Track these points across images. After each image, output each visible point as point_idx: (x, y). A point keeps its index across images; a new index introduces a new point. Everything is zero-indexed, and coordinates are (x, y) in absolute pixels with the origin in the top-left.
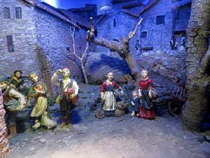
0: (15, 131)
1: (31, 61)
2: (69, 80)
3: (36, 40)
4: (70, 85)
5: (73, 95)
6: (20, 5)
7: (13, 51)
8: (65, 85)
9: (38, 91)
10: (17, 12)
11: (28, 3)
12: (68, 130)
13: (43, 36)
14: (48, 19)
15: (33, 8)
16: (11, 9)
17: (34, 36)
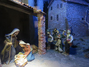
0: (50, 48)
1: (63, 24)
2: (69, 35)
3: (66, 16)
4: (69, 38)
5: (69, 42)
6: (62, 2)
7: (58, 20)
8: (67, 37)
9: (58, 37)
10: (61, 5)
11: (65, 1)
12: (66, 56)
13: (69, 14)
14: (73, 5)
15: (66, 3)
16: (59, 5)
17: (66, 14)
